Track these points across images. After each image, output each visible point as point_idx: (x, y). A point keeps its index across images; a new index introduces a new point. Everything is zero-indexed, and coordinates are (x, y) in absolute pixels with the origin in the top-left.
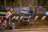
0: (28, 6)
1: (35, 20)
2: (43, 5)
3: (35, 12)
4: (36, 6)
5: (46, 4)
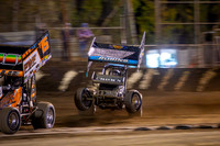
0: (27, 26)
1: (63, 88)
2: (99, 23)
3: (62, 52)
4: (67, 27)
5: (110, 16)
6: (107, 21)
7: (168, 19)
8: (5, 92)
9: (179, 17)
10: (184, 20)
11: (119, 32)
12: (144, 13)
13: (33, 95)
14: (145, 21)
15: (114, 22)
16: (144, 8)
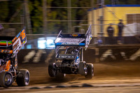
2: (7, 20)
5: (15, 15)
6: (12, 19)
7: (51, 18)
8: (2, 63)
9: (58, 17)
10: (61, 19)
11: (20, 26)
12: (36, 14)
13: (16, 65)
14: (37, 19)
15: (17, 19)
16: (36, 11)
